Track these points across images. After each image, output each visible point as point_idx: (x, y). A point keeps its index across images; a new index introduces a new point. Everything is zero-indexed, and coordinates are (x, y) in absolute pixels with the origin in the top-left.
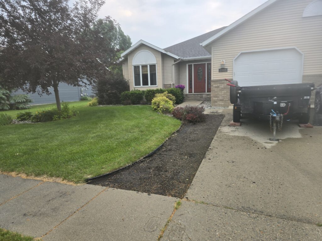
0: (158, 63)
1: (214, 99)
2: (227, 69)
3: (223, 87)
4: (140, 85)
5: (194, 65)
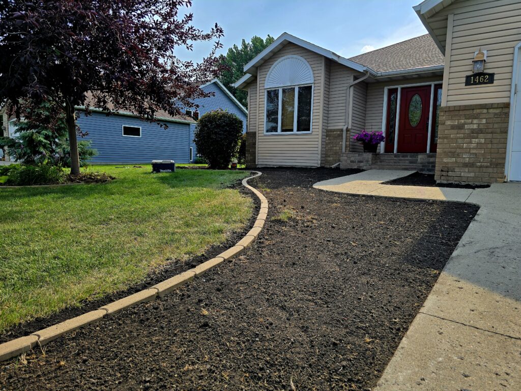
0: (317, 82)
1: (445, 160)
2: (492, 76)
3: (475, 126)
4: (277, 131)
5: (402, 89)
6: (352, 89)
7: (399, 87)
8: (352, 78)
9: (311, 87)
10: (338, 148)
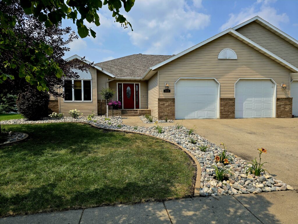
0: (93, 79)
2: (170, 90)
3: (167, 104)
4: (72, 100)
5: (123, 84)
6: (108, 83)
7: (123, 83)
8: (108, 79)
9: (90, 81)
10: (104, 108)
